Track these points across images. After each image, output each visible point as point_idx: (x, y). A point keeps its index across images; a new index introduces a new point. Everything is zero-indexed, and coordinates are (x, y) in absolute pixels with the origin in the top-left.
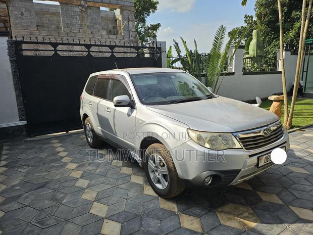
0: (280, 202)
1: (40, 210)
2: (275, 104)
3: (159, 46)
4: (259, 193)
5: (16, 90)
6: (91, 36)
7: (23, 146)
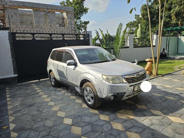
0: (146, 108)
1: (33, 115)
2: (149, 63)
3: (88, 33)
4: (137, 105)
5: (12, 58)
6: (50, 27)
7: (17, 88)
